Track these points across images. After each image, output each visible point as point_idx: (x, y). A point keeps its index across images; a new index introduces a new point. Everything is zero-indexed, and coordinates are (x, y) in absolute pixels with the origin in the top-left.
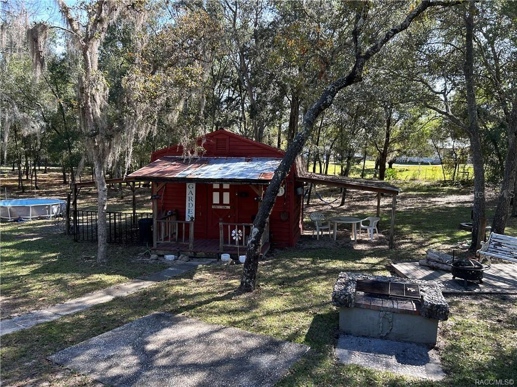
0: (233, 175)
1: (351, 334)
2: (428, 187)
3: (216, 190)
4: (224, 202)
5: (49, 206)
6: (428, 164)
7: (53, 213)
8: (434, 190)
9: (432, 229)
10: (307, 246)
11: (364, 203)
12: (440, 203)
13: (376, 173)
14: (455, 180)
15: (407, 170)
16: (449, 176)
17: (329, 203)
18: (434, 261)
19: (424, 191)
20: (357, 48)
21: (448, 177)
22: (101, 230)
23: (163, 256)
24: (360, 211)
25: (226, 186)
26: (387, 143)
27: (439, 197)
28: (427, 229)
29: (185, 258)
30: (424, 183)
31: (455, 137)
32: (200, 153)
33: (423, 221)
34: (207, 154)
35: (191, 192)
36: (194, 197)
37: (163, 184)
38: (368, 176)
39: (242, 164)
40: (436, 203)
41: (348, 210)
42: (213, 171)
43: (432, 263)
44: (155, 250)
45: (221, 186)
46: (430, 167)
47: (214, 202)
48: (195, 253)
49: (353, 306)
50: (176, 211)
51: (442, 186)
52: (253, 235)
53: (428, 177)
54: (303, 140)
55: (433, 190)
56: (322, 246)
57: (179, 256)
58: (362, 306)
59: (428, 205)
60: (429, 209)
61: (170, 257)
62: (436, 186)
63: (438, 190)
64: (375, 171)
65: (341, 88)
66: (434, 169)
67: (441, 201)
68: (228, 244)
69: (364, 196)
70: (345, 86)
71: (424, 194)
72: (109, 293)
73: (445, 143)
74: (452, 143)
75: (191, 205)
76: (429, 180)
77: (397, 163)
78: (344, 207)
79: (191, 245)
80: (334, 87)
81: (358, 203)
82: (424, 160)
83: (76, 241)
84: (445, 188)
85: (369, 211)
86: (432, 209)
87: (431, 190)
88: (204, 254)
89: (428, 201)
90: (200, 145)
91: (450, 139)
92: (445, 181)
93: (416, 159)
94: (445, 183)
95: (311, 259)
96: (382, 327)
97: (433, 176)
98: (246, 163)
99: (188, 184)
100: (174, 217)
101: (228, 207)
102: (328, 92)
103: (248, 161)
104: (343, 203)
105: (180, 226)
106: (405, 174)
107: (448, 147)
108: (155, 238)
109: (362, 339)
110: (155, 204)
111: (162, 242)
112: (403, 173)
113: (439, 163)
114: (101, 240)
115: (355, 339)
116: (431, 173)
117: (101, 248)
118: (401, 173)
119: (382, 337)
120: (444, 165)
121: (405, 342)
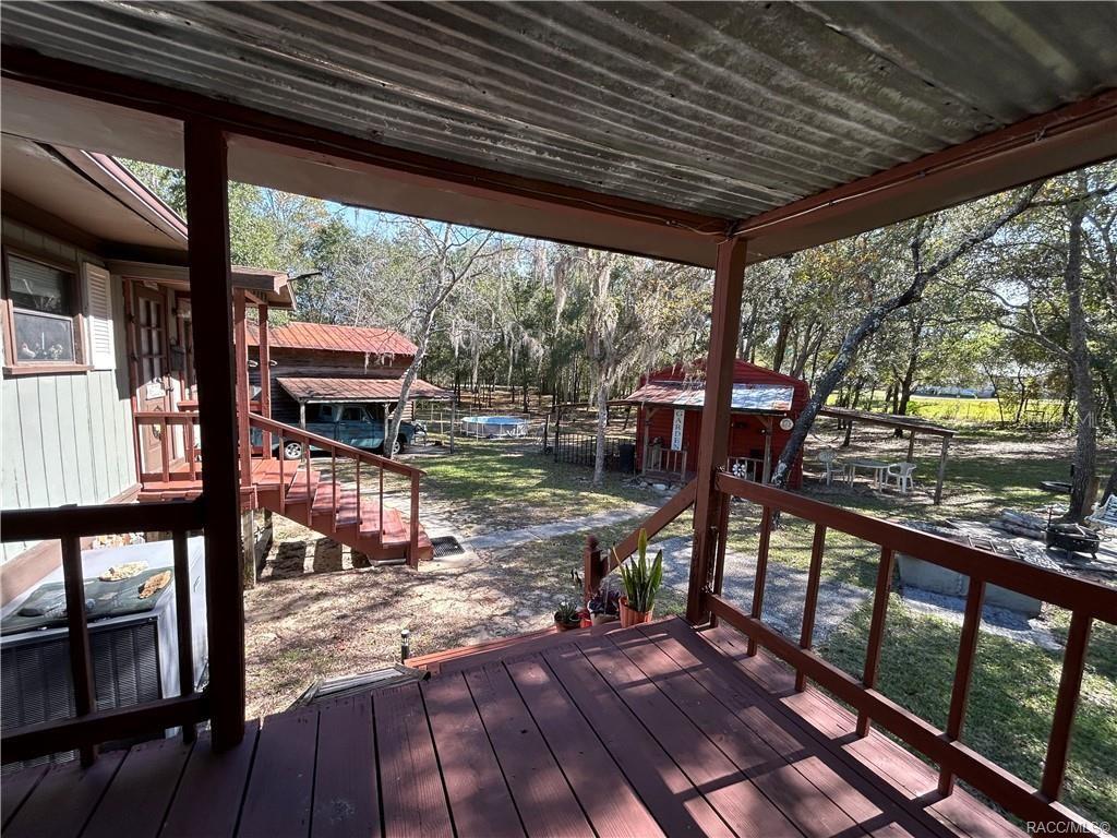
1: (917, 588)
2: (974, 429)
6: (973, 397)
10: (816, 490)
13: (887, 407)
14: (1022, 422)
15: (937, 404)
16: (1008, 415)
18: (1014, 524)
20: (918, 263)
21: (1007, 417)
22: (599, 454)
23: (651, 484)
26: (912, 369)
27: (986, 443)
30: (965, 424)
31: (1023, 360)
35: (679, 420)
36: (682, 425)
38: (874, 410)
39: (744, 391)
43: (1011, 527)
44: (643, 477)
46: (976, 401)
51: (997, 429)
52: (780, 471)
53: (971, 415)
54: (844, 369)
55: (976, 433)
56: (837, 492)
57: (670, 487)
59: (965, 454)
60: (967, 459)
61: (661, 487)
62: (985, 428)
64: (885, 404)
65: (892, 309)
66: (983, 405)
73: (1004, 370)
74: (1017, 369)
75: (677, 434)
76: (974, 419)
77: (917, 394)
79: (683, 476)
80: (882, 309)
82: (964, 392)
83: (556, 461)
84: (1001, 432)
87: (972, 434)
89: (965, 449)
91: (1014, 364)
92: (1002, 422)
93: (955, 390)
94: (1002, 425)
97: (981, 415)
98: (749, 391)
99: (676, 411)
100: (659, 445)
102: (875, 315)
103: (751, 388)
104: (847, 443)
105: (665, 454)
106: (933, 410)
107: (1010, 375)
108: (644, 465)
109: (933, 595)
110: (647, 429)
111: (652, 470)
112: (930, 409)
113: (993, 396)
114: (599, 462)
115: (923, 594)
116: (978, 410)
117: (598, 470)
118: (926, 407)
119: (960, 597)
120: (1001, 400)
121: (994, 606)
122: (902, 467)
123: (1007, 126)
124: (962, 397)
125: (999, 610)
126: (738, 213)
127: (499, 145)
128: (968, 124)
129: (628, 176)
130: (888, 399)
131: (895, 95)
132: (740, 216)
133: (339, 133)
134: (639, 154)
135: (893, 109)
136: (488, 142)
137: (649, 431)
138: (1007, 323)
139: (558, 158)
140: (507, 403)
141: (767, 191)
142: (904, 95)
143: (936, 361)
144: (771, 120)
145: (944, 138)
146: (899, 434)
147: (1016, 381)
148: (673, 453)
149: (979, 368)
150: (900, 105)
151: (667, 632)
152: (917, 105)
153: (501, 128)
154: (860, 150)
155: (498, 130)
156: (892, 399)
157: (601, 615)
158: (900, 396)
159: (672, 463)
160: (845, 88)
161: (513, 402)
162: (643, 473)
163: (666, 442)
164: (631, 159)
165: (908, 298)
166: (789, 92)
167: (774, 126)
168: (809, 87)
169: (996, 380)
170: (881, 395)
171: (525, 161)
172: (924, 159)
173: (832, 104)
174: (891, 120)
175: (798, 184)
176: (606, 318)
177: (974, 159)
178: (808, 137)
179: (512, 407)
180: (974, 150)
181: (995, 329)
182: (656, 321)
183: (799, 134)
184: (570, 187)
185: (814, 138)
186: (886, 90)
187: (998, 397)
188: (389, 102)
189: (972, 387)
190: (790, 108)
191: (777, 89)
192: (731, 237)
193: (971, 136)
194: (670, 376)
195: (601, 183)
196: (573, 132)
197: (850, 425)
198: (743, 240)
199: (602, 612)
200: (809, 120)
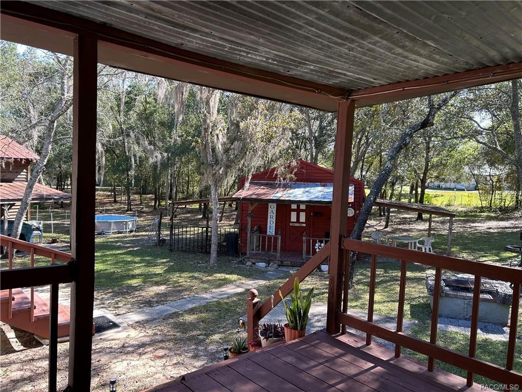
0: (317, 197)
1: (442, 317)
2: (465, 213)
3: (294, 210)
4: (301, 221)
5: (126, 222)
6: (464, 190)
7: (129, 229)
8: (472, 216)
9: (480, 250)
11: (407, 227)
12: (480, 228)
13: (411, 198)
14: (493, 207)
15: (442, 196)
16: (485, 202)
17: (373, 226)
19: (462, 217)
20: (430, 101)
21: (485, 204)
22: (215, 240)
23: (254, 263)
24: (405, 234)
25: (303, 207)
26: (426, 170)
27: (479, 222)
28: (475, 250)
29: (275, 266)
30: (460, 209)
31: (492, 164)
32: (291, 179)
33: (469, 243)
34: (297, 180)
35: (272, 211)
36: (274, 215)
37: (256, 204)
39: (320, 188)
40: (477, 228)
41: (393, 232)
42: (299, 194)
44: (248, 258)
45: (298, 206)
46: (466, 193)
47: (292, 221)
48: (282, 262)
49: (444, 295)
50: (259, 227)
51: (479, 212)
53: (463, 203)
54: (389, 172)
55: (470, 216)
57: (269, 264)
58: (451, 296)
59: (469, 230)
60: (471, 233)
61: (262, 265)
62: (474, 212)
63: (475, 216)
64: (410, 196)
65: (416, 131)
66: (470, 195)
67: (483, 226)
68: (310, 255)
69: (403, 220)
70: (420, 129)
71: (462, 220)
72: (238, 286)
73: (481, 170)
74: (489, 170)
75: (272, 222)
76: (465, 206)
77: (430, 189)
78: (388, 229)
79: (278, 255)
80: (411, 131)
81: (400, 227)
82: (459, 186)
83: (172, 250)
84: (483, 214)
85: (413, 233)
86: (475, 233)
87: (469, 216)
88: (289, 263)
89: (468, 226)
90: (291, 173)
91: (486, 166)
92: (482, 207)
93: (453, 185)
94: (482, 209)
95: (383, 270)
96: (466, 311)
97: (469, 202)
98: (323, 188)
99: (270, 204)
100: (258, 232)
101: (304, 225)
102: (406, 135)
103: (324, 186)
104: (386, 226)
105: (264, 238)
106: (440, 199)
107: (484, 174)
108: (248, 248)
109: (451, 320)
110: (249, 220)
111: (254, 252)
112: (438, 198)
113: (476, 190)
114: (214, 248)
115: (446, 319)
116: (467, 199)
117: (214, 254)
118: (437, 198)
119: (466, 319)
120: (480, 191)
121: (484, 322)
122: (426, 241)
123: (479, 68)
124: (458, 190)
125: (487, 324)
126: (353, 87)
127: (249, 55)
128: (464, 66)
129: (306, 71)
130: (411, 192)
131: (437, 57)
132: (354, 89)
133: (160, 43)
134: (318, 64)
135: (437, 61)
136: (245, 54)
137: (252, 221)
138: (481, 141)
139: (275, 62)
140: (110, 203)
141: (373, 80)
142: (441, 57)
143: (442, 165)
144: (387, 60)
145: (455, 70)
146: (420, 218)
147: (488, 178)
148: (270, 238)
149: (466, 169)
150: (439, 60)
151: (318, 339)
152: (445, 60)
153: (255, 50)
154: (420, 71)
155: (254, 51)
156: (414, 192)
157: (270, 339)
158: (419, 190)
159: (269, 246)
160: (420, 55)
161: (115, 202)
162: (248, 255)
163: (262, 229)
164: (311, 65)
165: (426, 124)
166: (398, 54)
167: (387, 62)
168: (406, 54)
169: (477, 178)
170: (407, 189)
171: (257, 62)
172: (446, 76)
173: (413, 58)
174: (435, 64)
175: (388, 78)
176: (217, 132)
177: (467, 80)
178: (400, 66)
179: (117, 206)
180: (467, 76)
181: (474, 144)
182: (259, 135)
183: (397, 65)
184: (271, 72)
185: (402, 66)
186: (434, 55)
187: (478, 190)
188: (207, 37)
189: (463, 183)
190: (395, 58)
191: (394, 53)
192: (347, 99)
193: (466, 70)
194: (266, 177)
195: (288, 72)
196: (292, 55)
197: (389, 212)
198: (353, 101)
199: (271, 337)
200: (403, 62)
